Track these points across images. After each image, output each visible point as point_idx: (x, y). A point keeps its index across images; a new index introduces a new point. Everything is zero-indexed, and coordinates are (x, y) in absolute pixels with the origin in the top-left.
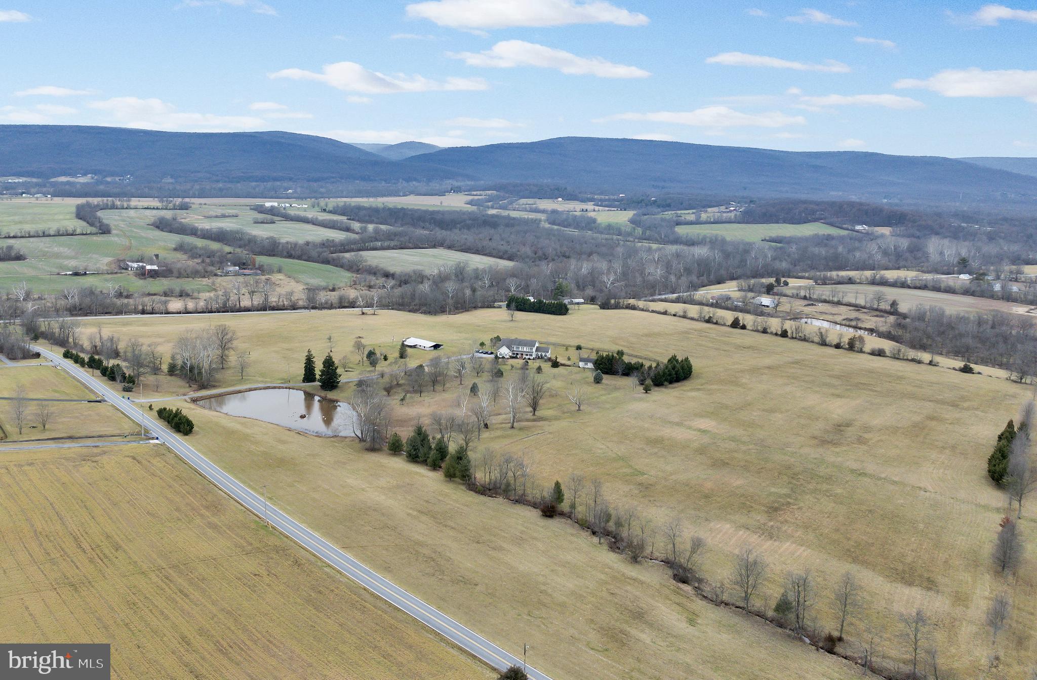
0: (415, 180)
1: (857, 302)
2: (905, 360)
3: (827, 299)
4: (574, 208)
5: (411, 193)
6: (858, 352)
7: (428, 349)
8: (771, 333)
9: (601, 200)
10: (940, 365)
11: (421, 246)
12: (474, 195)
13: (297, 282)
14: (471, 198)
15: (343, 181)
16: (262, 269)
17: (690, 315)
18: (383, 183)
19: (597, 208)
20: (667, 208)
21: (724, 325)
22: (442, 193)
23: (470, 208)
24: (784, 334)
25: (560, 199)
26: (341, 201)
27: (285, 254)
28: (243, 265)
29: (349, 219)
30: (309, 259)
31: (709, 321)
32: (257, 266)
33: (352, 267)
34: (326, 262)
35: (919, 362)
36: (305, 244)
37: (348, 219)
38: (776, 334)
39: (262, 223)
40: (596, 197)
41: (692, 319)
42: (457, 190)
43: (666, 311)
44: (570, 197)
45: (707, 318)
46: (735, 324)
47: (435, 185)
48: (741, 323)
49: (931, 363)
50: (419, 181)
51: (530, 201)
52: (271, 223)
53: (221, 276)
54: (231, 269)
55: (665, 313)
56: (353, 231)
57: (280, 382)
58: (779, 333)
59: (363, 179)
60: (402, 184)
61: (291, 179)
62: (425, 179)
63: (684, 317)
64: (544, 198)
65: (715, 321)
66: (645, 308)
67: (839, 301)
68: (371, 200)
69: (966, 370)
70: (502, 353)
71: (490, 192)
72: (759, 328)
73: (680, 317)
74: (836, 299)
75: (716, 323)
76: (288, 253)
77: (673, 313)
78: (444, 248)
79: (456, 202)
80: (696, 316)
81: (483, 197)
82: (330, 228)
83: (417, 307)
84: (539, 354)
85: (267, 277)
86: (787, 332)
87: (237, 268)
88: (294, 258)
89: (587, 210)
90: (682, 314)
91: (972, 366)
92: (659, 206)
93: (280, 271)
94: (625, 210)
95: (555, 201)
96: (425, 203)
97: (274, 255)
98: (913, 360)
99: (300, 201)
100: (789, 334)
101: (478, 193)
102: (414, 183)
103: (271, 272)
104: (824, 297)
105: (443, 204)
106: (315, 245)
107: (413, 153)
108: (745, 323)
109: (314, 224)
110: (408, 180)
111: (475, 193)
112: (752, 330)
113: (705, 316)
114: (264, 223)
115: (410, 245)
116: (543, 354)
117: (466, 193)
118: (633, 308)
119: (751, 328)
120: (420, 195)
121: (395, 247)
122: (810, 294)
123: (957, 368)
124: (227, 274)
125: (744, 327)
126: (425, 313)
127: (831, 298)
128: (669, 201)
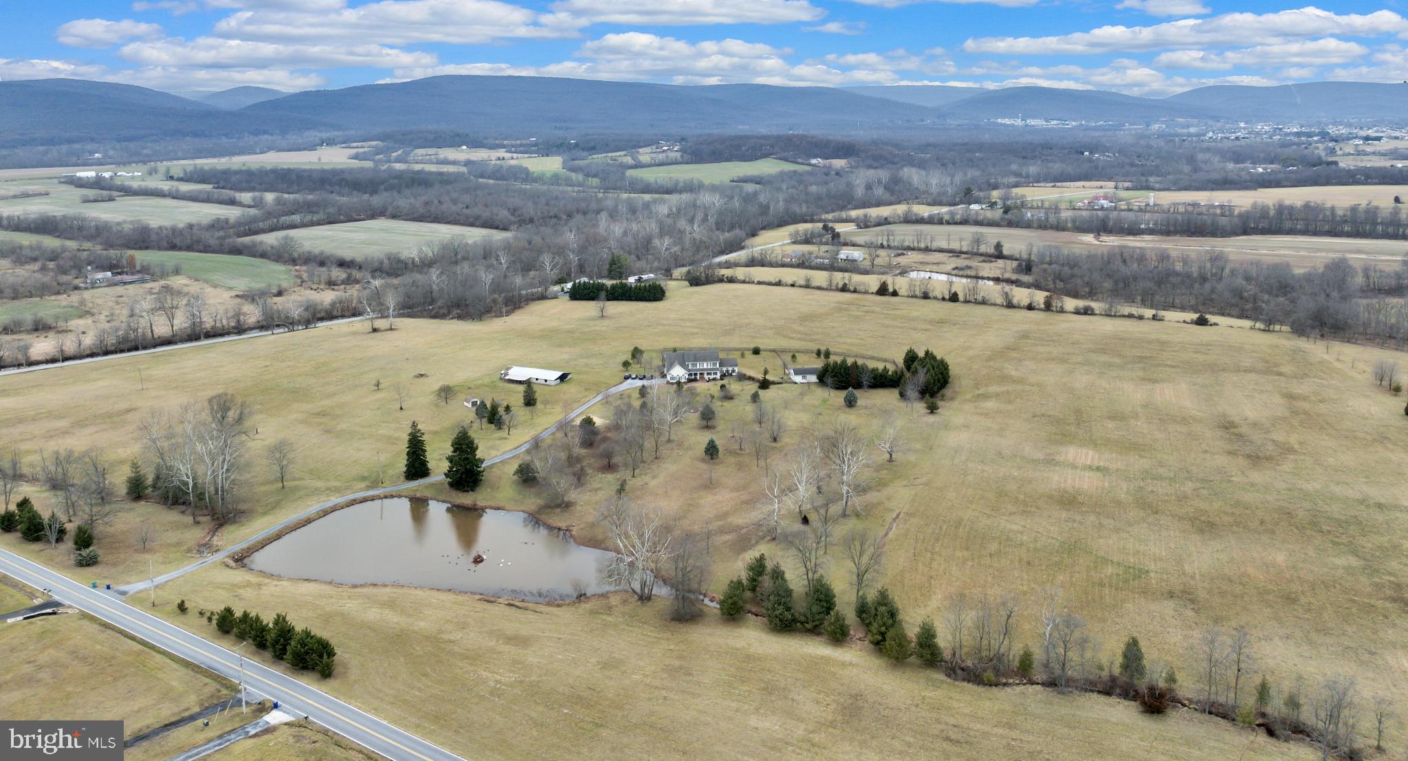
0: (265, 132)
1: (950, 247)
2: (1120, 316)
3: (912, 246)
4: (489, 157)
5: (270, 149)
6: (1057, 312)
7: (553, 383)
8: (935, 298)
9: (513, 146)
10: (1166, 319)
11: (356, 217)
12: (357, 147)
13: (215, 287)
14: (354, 151)
15: (168, 138)
16: (146, 273)
17: (815, 283)
18: (224, 139)
19: (515, 155)
20: (594, 151)
21: (866, 292)
22: (312, 147)
23: (356, 164)
24: (954, 298)
25: (464, 147)
26: (188, 164)
27: (165, 244)
28: (114, 267)
29: (218, 188)
30: (206, 249)
31: (844, 289)
32: (138, 268)
33: (282, 256)
34: (237, 251)
35: (1141, 318)
36: (187, 228)
37: (214, 188)
38: (944, 299)
39: (95, 201)
40: (505, 142)
41: (819, 288)
42: (330, 142)
43: (780, 281)
44: (475, 144)
45: (840, 285)
46: (883, 290)
47: (293, 138)
48: (891, 290)
49: (1154, 318)
50: (272, 134)
51: (431, 151)
52: (109, 200)
53: (86, 288)
54: (100, 275)
55: (779, 284)
56: (240, 204)
57: (363, 485)
58: (947, 297)
59: (196, 135)
60: (250, 140)
61: (93, 140)
62: (278, 132)
63: (807, 286)
64: (445, 147)
65: (852, 288)
66: (747, 280)
67: (927, 247)
68: (224, 160)
69: (1202, 322)
70: (675, 376)
71: (374, 143)
72: (918, 293)
73: (801, 286)
74: (922, 245)
75: (855, 291)
76: (169, 243)
77: (790, 282)
78: (387, 218)
79: (335, 157)
80: (824, 285)
81: (366, 150)
82: (203, 201)
83: (444, 311)
84: (724, 369)
85: (162, 282)
86: (957, 295)
87: (109, 274)
88: (180, 249)
89: (504, 159)
90: (802, 282)
91: (1208, 316)
92: (583, 149)
93: (177, 271)
94: (547, 156)
95: (459, 149)
96: (295, 160)
97: (147, 248)
98: (1130, 316)
99: (128, 168)
100: (961, 297)
101: (360, 144)
102: (266, 136)
103: (164, 274)
104: (906, 244)
105: (323, 161)
106: (201, 227)
107: (250, 101)
108: (897, 288)
109: (174, 198)
110: (257, 133)
111: (355, 144)
112: (908, 296)
113: (837, 284)
114: (99, 201)
115: (342, 217)
116: (730, 369)
117: (343, 145)
118: (731, 280)
119: (906, 294)
120: (284, 150)
121: (321, 222)
122: (888, 240)
123: (1188, 320)
124: (94, 286)
125: (895, 294)
126: (460, 317)
127: (916, 245)
128: (592, 144)
